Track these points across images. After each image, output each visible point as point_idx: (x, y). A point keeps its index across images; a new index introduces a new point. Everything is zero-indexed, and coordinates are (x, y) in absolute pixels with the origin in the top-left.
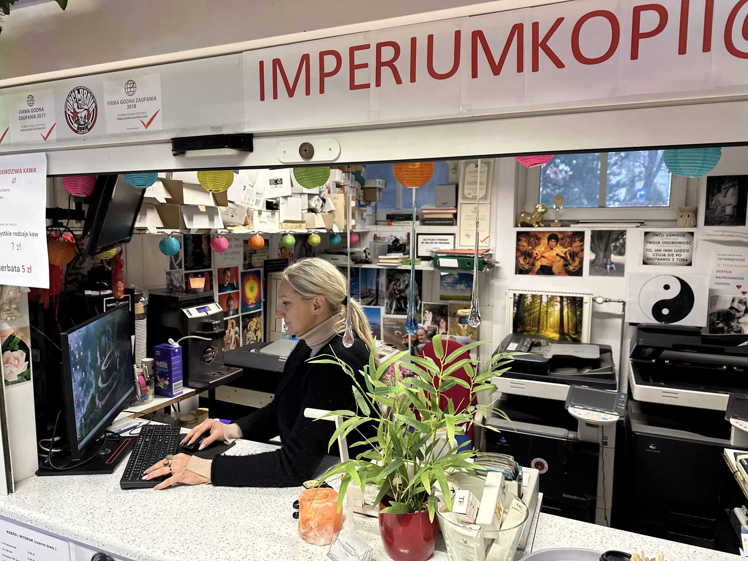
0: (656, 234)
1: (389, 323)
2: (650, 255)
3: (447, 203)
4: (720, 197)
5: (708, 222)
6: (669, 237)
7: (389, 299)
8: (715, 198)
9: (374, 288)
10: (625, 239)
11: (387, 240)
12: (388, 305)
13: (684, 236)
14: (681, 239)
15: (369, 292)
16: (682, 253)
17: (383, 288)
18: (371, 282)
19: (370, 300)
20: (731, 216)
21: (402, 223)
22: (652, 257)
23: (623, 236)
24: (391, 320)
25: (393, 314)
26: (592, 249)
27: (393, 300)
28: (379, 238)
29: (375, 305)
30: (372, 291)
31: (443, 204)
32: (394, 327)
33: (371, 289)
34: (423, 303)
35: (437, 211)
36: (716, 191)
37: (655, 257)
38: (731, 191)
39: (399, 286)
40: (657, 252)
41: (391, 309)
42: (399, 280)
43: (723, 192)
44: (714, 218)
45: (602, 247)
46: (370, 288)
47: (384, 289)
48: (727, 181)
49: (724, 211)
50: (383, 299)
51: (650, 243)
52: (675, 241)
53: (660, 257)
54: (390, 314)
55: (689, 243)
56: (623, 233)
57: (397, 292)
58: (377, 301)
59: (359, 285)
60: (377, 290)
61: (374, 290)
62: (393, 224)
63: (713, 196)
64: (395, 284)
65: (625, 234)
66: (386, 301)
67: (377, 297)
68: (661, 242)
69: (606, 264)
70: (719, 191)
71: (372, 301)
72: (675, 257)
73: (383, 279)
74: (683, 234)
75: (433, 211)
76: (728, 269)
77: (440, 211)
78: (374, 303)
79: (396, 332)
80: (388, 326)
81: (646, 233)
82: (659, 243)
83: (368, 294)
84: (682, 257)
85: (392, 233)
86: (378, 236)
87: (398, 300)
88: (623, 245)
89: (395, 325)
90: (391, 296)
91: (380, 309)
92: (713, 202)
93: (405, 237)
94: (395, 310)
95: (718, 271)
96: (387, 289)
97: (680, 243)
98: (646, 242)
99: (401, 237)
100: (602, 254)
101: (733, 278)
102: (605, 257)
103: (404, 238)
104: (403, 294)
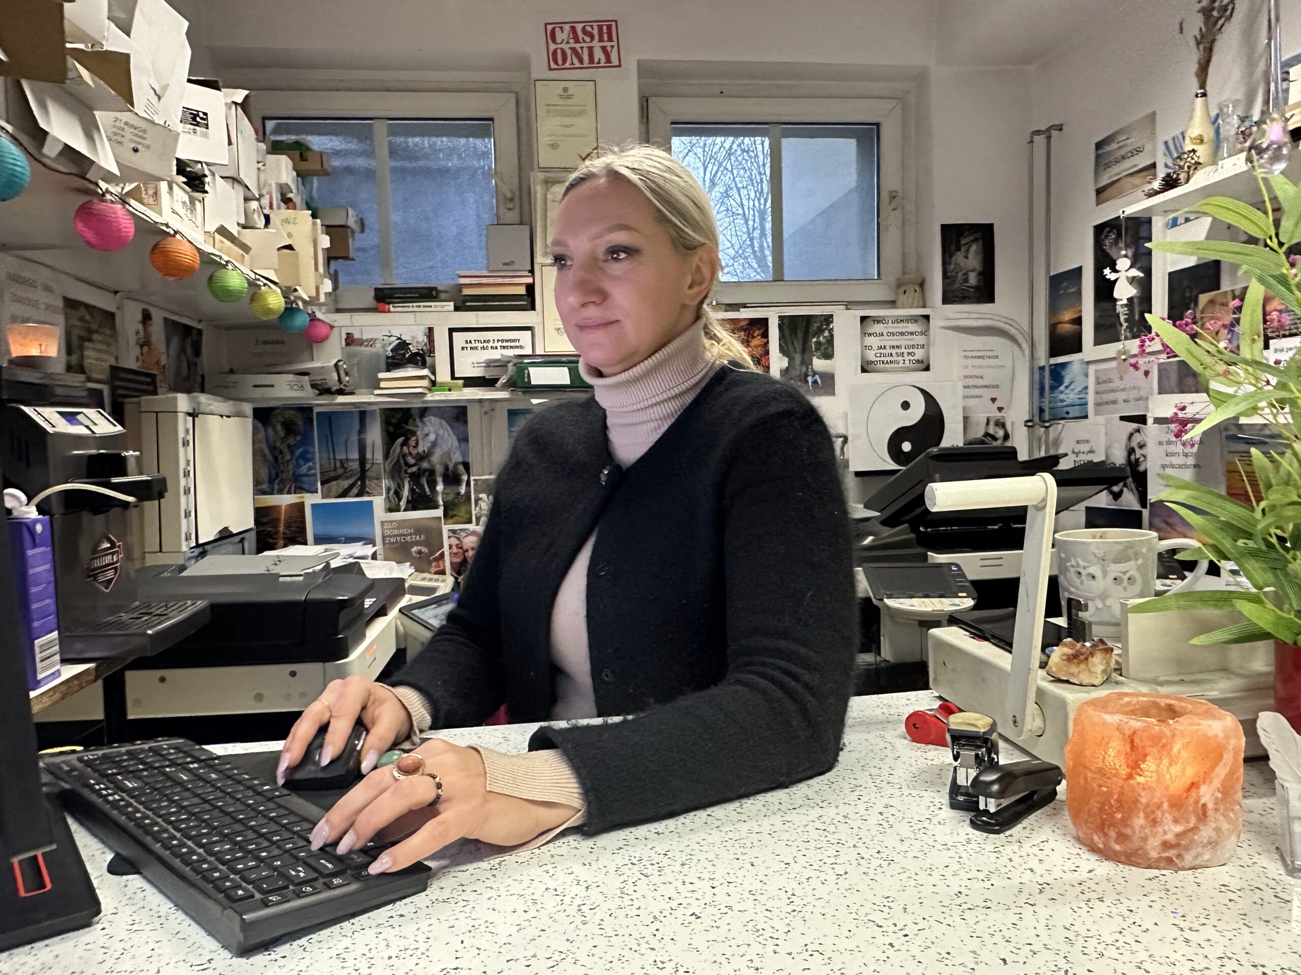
0: (878, 320)
1: (396, 532)
2: (871, 356)
3: (512, 262)
4: (959, 258)
5: (948, 299)
6: (896, 325)
7: (392, 477)
8: (954, 259)
9: (355, 455)
10: (832, 329)
11: (378, 345)
12: (392, 492)
13: (916, 321)
14: (912, 327)
15: (342, 466)
16: (915, 350)
17: (377, 453)
18: (346, 441)
19: (346, 484)
20: (976, 288)
21: (412, 307)
22: (873, 359)
23: (828, 325)
24: (402, 524)
25: (405, 510)
26: (782, 350)
27: (402, 480)
28: (361, 342)
29: (359, 495)
30: (350, 464)
31: (506, 264)
32: (408, 539)
33: (347, 460)
34: (472, 478)
35: (491, 281)
36: (953, 248)
37: (878, 359)
38: (974, 248)
39: (416, 447)
40: (881, 351)
41: (400, 500)
42: (414, 433)
43: (963, 249)
44: (954, 291)
45: (798, 347)
46: (343, 457)
47: (379, 457)
48: (967, 233)
49: (966, 280)
50: (378, 479)
51: (870, 335)
52: (904, 330)
53: (885, 359)
54: (399, 510)
55: (925, 333)
56: (828, 319)
57: (411, 461)
58: (363, 486)
59: (314, 453)
60: (363, 460)
61: (353, 460)
62: (392, 309)
63: (951, 256)
64: (404, 444)
65: (832, 322)
66: (385, 483)
67: (363, 475)
68: (885, 334)
69: (806, 375)
70: (958, 249)
71: (351, 487)
72: (907, 358)
73: (375, 435)
74: (914, 319)
75: (485, 281)
76: (977, 372)
77: (500, 281)
78: (355, 490)
79: (414, 549)
80: (393, 540)
81: (863, 319)
82: (882, 335)
83: (340, 471)
84: (916, 358)
85: (389, 328)
86: (357, 335)
87: (415, 478)
88: (830, 341)
89: (411, 534)
90: (397, 471)
91: (370, 503)
92: (952, 266)
93: (422, 338)
94: (408, 501)
95: (966, 377)
96: (386, 456)
97: (912, 334)
98: (864, 334)
99: (413, 338)
100: (798, 358)
101: (985, 387)
102: (803, 362)
103: (420, 340)
104: (425, 465)
